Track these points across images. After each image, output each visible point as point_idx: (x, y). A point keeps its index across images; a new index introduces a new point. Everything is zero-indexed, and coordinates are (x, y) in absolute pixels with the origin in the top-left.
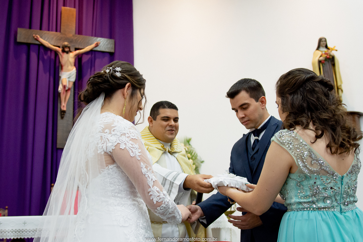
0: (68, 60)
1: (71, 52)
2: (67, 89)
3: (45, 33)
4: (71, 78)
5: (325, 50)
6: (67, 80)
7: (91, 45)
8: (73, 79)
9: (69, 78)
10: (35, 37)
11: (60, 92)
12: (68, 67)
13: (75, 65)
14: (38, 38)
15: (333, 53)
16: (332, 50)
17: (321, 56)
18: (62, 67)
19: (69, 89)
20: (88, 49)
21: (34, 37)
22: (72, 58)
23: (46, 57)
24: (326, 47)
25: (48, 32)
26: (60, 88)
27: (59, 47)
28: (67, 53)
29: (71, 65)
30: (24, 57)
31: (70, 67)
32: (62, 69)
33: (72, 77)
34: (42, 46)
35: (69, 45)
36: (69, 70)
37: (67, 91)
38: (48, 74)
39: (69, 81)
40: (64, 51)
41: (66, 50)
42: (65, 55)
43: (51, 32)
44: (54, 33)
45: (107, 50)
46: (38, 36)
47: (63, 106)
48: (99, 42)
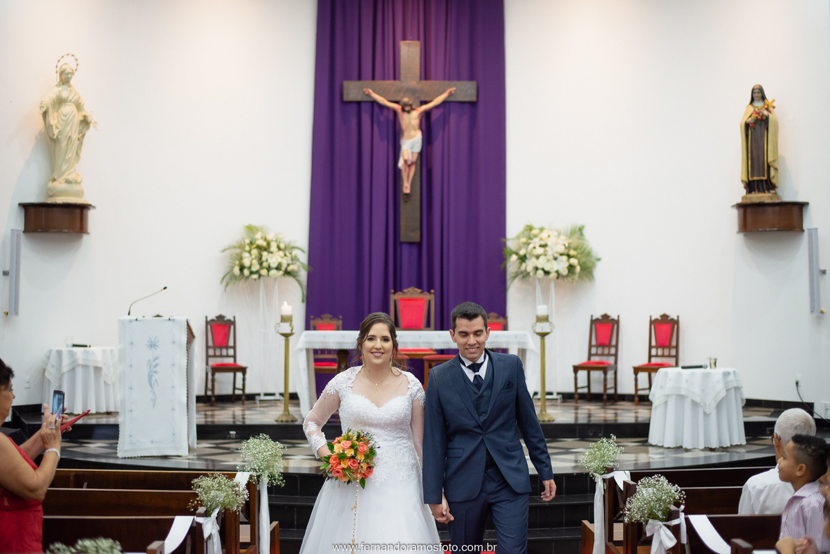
0: (410, 123)
1: (414, 110)
2: (409, 163)
3: (380, 83)
5: (760, 104)
6: (410, 151)
7: (442, 94)
8: (418, 149)
9: (412, 148)
10: (367, 93)
11: (401, 168)
12: (410, 133)
13: (421, 128)
14: (370, 93)
17: (750, 117)
18: (403, 132)
19: (413, 163)
20: (438, 101)
21: (365, 91)
22: (415, 118)
23: (382, 118)
24: (763, 100)
25: (383, 82)
26: (401, 164)
27: (398, 104)
28: (409, 112)
29: (415, 130)
30: (354, 121)
31: (413, 133)
32: (403, 135)
33: (415, 147)
35: (411, 102)
36: (412, 137)
37: (409, 166)
38: (385, 142)
39: (412, 153)
40: (403, 110)
41: (407, 108)
42: (406, 116)
43: (387, 82)
44: (391, 82)
45: (466, 99)
46: (370, 91)
47: (406, 188)
48: (454, 89)
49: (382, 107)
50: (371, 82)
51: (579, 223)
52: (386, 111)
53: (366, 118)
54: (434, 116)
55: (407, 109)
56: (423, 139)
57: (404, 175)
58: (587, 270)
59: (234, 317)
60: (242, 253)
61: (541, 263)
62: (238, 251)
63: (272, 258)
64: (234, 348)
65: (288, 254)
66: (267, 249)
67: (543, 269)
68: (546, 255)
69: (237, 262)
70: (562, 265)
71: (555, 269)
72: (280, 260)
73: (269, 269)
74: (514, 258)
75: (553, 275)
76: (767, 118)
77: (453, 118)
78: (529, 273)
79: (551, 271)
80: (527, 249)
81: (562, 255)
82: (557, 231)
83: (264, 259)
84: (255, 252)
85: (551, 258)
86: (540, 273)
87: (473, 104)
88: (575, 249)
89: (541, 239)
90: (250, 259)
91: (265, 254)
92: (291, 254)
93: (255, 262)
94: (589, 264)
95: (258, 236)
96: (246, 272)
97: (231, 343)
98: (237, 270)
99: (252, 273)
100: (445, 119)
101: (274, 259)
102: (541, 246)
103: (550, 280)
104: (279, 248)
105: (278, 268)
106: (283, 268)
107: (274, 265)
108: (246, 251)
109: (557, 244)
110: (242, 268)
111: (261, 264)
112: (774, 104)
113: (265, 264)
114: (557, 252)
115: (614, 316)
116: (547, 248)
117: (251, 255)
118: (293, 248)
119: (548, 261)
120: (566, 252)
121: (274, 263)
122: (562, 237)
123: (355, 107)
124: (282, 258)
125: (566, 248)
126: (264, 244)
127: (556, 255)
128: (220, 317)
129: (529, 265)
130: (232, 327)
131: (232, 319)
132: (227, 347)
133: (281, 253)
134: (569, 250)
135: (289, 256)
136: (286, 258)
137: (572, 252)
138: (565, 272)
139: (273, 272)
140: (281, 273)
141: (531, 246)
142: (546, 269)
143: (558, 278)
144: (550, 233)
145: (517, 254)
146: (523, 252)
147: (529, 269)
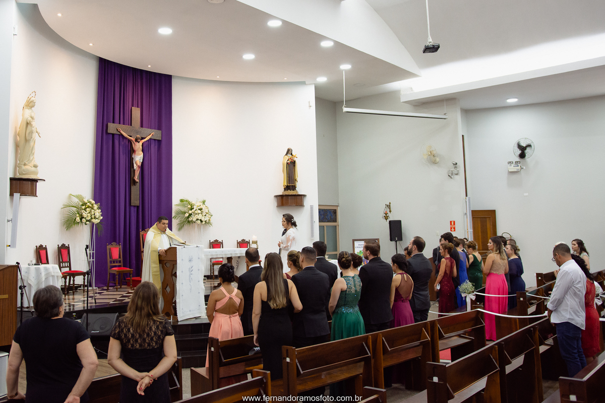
0: (139, 147)
3: (123, 126)
5: (291, 156)
6: (138, 160)
8: (141, 161)
11: (135, 169)
14: (120, 130)
15: (295, 159)
16: (295, 157)
17: (288, 160)
18: (134, 151)
19: (139, 166)
20: (148, 138)
22: (141, 146)
24: (291, 154)
26: (136, 167)
28: (139, 142)
29: (140, 151)
30: (111, 142)
32: (134, 153)
33: (140, 159)
35: (140, 138)
36: (139, 154)
38: (125, 155)
40: (135, 141)
42: (137, 144)
43: (127, 126)
48: (153, 133)
53: (116, 141)
55: (139, 140)
61: (200, 217)
75: (204, 223)
76: (295, 162)
112: (296, 156)
123: (111, 136)
138: (208, 221)
145: (188, 213)
146: (190, 212)
147: (194, 220)
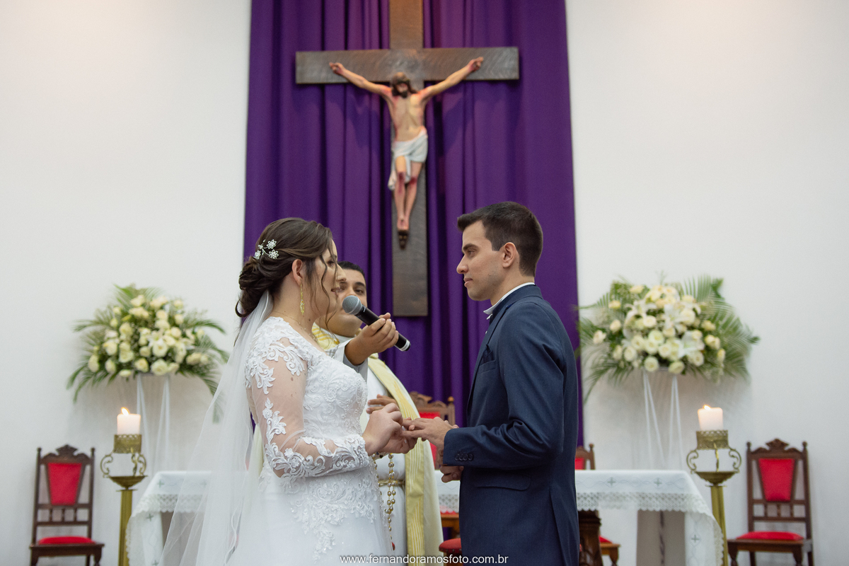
0: (407, 112)
1: (413, 92)
2: (407, 180)
3: (355, 54)
4: (414, 154)
6: (408, 159)
7: (461, 68)
8: (421, 156)
9: (410, 154)
10: (334, 68)
11: (393, 188)
12: (407, 128)
13: (426, 124)
14: (340, 69)
18: (396, 129)
19: (412, 180)
20: (453, 79)
21: (331, 68)
22: (416, 106)
23: (360, 110)
25: (361, 52)
26: (392, 181)
27: (387, 84)
28: (404, 95)
29: (415, 124)
30: (314, 112)
31: (412, 129)
32: (396, 135)
33: (417, 152)
34: (349, 85)
36: (410, 137)
37: (407, 185)
38: (366, 149)
39: (412, 162)
40: (396, 93)
42: (400, 102)
43: (368, 52)
44: (376, 51)
45: (502, 76)
46: (341, 66)
47: (402, 220)
48: (481, 59)
49: (360, 92)
50: (342, 52)
51: (714, 275)
52: (366, 98)
53: (334, 111)
54: (449, 104)
55: (402, 89)
56: (429, 140)
57: (399, 200)
58: (736, 361)
59: (93, 450)
60: (103, 331)
61: (653, 343)
62: (99, 328)
63: (157, 339)
64: (89, 506)
65: (189, 332)
66: (150, 323)
67: (657, 355)
68: (661, 329)
69: (96, 348)
70: (691, 348)
71: (681, 355)
72: (172, 342)
73: (151, 360)
74: (600, 336)
75: (676, 367)
77: (480, 108)
78: (630, 363)
79: (673, 358)
80: (622, 322)
81: (691, 328)
82: (677, 286)
83: (142, 341)
84: (126, 328)
85: (673, 333)
86: (652, 363)
87: (512, 85)
88: (713, 320)
89: (649, 300)
90: (117, 341)
91: (144, 331)
92: (194, 333)
93: (125, 346)
94: (737, 347)
95: (138, 301)
96: (110, 365)
97: (83, 498)
98: (94, 364)
99: (120, 367)
100: (466, 111)
101: (159, 342)
102: (649, 313)
103: (672, 375)
104: (172, 322)
105: (169, 357)
106: (179, 359)
107: (162, 352)
108: (112, 328)
109: (681, 308)
110: (103, 358)
111: (137, 350)
113: (144, 351)
114: (682, 323)
115: (795, 443)
116: (663, 317)
117: (119, 335)
118: (200, 324)
119: (666, 338)
120: (697, 323)
121: (160, 348)
122: (689, 299)
123: (314, 95)
124: (177, 339)
125: (697, 315)
126: (146, 314)
127: (681, 329)
128: (67, 450)
129: (629, 350)
130: (88, 468)
131: (89, 454)
132: (76, 506)
133: (176, 332)
134: (702, 321)
135: (192, 337)
136: (185, 340)
137: (709, 325)
138: (698, 360)
139: (159, 365)
140: (174, 366)
141: (631, 314)
142: (664, 354)
143: (683, 373)
144: (664, 290)
145: (603, 330)
146: (615, 326)
147: (631, 355)
